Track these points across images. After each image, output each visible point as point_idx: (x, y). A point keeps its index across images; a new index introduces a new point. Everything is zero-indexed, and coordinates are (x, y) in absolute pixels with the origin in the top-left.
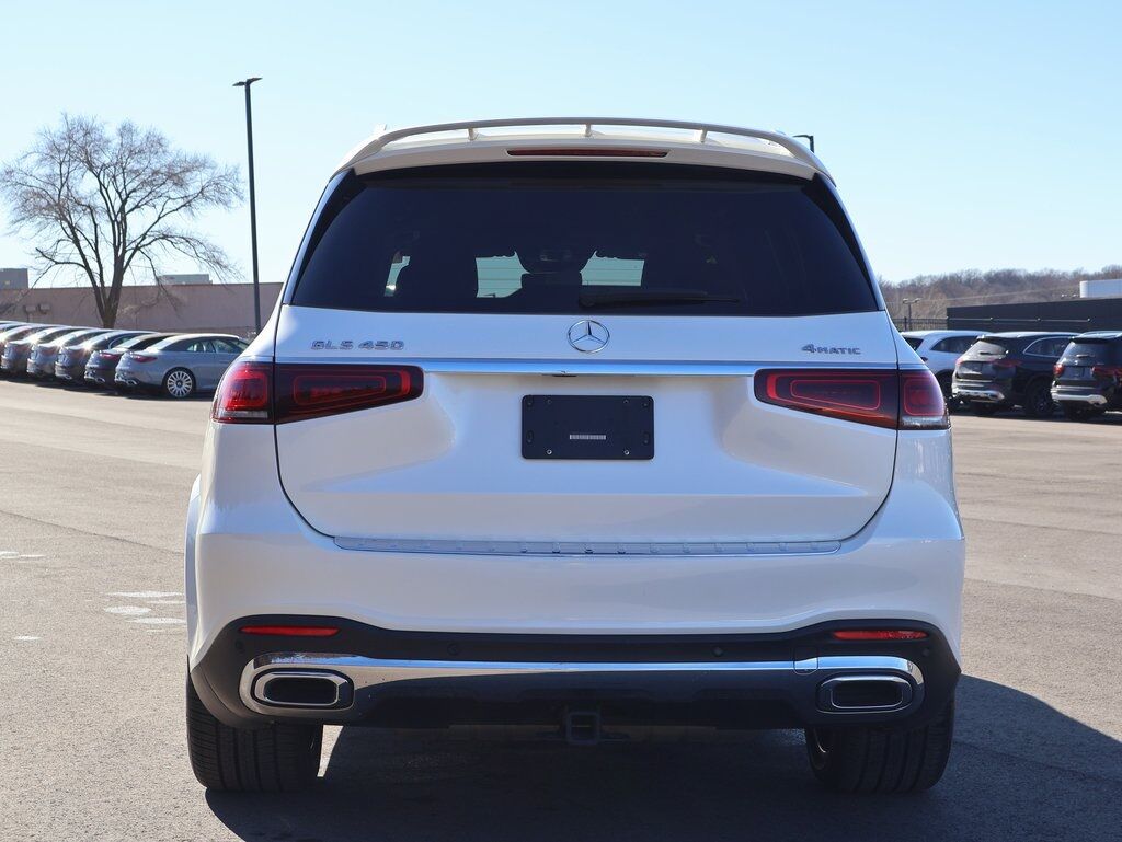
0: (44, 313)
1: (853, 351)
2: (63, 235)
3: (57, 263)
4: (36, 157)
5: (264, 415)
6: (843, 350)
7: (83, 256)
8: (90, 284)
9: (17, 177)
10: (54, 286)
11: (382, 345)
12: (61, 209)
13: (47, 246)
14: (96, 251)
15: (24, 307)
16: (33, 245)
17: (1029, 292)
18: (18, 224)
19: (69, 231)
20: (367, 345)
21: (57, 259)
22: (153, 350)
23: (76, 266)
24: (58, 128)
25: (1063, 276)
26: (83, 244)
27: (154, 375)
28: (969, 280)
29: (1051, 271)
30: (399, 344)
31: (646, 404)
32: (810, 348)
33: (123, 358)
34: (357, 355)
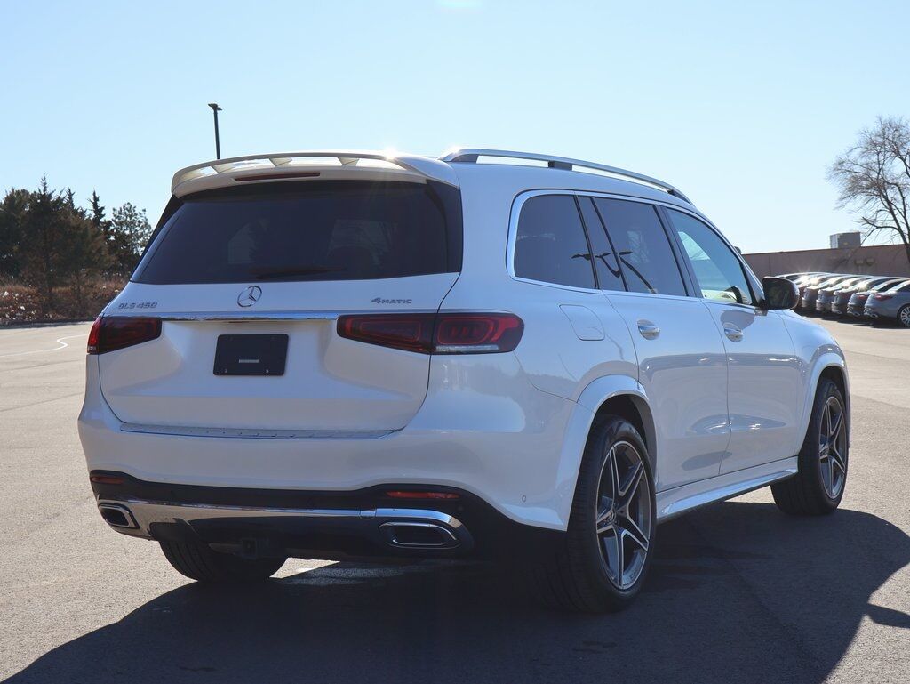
0: (869, 264)
1: (407, 301)
2: (881, 207)
3: (878, 227)
4: (859, 150)
6: (399, 301)
7: (897, 222)
8: (902, 242)
9: (846, 166)
10: (876, 245)
12: (878, 187)
13: (869, 215)
14: (905, 217)
15: (855, 262)
16: (859, 216)
18: (844, 201)
19: (886, 204)
20: (142, 305)
21: (879, 225)
22: (892, 291)
23: (892, 229)
24: (874, 127)
26: (896, 212)
27: (891, 310)
31: (285, 340)
32: (377, 301)
33: (869, 298)
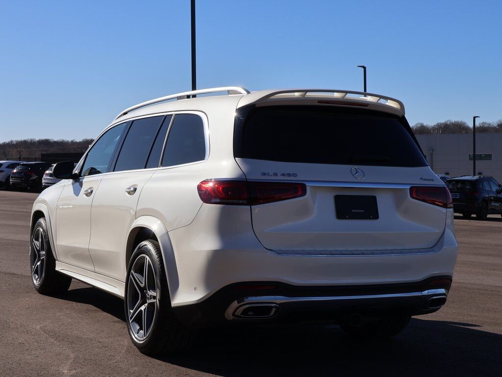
5: (245, 202)
11: (289, 175)
17: (56, 148)
20: (283, 175)
25: (67, 142)
28: (31, 143)
29: (63, 140)
30: (295, 175)
31: (374, 198)
32: (422, 179)
34: (280, 178)
